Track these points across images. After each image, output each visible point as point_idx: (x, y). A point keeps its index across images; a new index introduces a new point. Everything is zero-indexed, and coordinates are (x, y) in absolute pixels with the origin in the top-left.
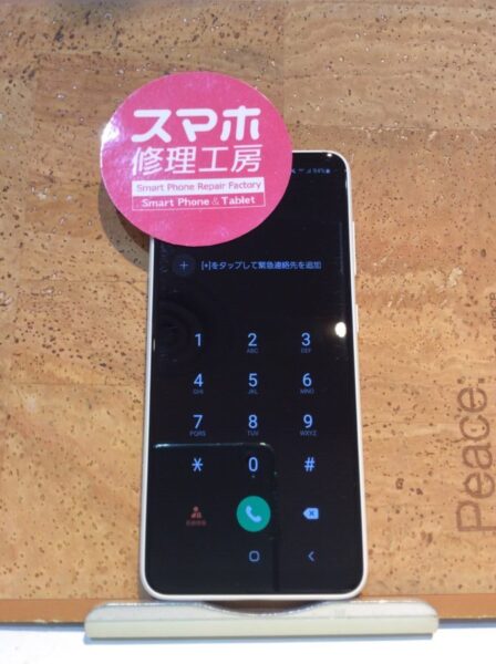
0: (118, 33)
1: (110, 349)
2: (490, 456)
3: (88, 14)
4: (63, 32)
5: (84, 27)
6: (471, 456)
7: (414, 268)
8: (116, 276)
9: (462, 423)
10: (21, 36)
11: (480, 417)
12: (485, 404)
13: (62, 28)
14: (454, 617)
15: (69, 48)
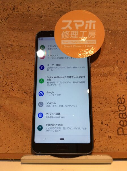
0: (29, 8)
1: (27, 89)
2: (126, 115)
3: (21, 3)
4: (15, 8)
5: (20, 6)
6: (121, 116)
7: (105, 66)
8: (28, 70)
9: (119, 107)
10: (4, 9)
11: (123, 105)
12: (125, 102)
13: (14, 7)
14: (117, 158)
15: (16, 12)
